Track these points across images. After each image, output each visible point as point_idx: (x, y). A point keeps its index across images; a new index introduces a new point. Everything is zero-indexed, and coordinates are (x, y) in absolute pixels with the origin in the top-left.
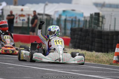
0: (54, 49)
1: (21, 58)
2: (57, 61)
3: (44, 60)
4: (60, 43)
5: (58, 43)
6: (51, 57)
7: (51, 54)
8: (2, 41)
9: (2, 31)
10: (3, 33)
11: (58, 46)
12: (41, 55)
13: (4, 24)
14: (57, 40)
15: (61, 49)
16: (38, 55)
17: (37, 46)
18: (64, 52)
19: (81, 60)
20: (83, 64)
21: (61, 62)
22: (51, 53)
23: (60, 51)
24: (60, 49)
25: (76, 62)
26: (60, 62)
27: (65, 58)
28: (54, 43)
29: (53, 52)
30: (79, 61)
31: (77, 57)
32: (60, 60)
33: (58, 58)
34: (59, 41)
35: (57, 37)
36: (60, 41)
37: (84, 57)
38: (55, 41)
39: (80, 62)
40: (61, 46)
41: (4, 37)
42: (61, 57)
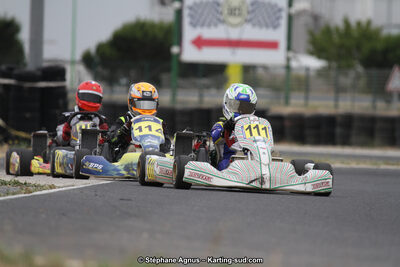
0: (245, 149)
2: (254, 184)
3: (216, 182)
4: (263, 132)
5: (255, 132)
6: (236, 174)
7: (236, 165)
11: (255, 141)
12: (207, 166)
13: (90, 91)
14: (253, 126)
15: (265, 151)
16: (198, 169)
17: (195, 142)
18: (273, 160)
19: (324, 182)
21: (267, 186)
22: (236, 162)
23: (262, 156)
24: (261, 151)
25: (309, 188)
26: (264, 187)
27: (278, 175)
28: (243, 133)
29: (243, 159)
30: (317, 186)
31: (313, 174)
32: (262, 182)
33: (258, 175)
34: (257, 127)
35: (252, 117)
36: (260, 127)
37: (332, 173)
38: (246, 127)
39: (322, 189)
40: (264, 141)
42: (265, 171)
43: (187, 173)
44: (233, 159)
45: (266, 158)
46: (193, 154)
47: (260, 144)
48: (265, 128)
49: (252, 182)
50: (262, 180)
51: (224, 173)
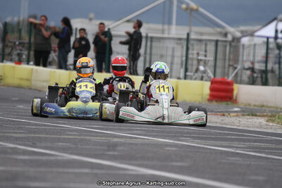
0: (157, 100)
1: (104, 117)
2: (158, 120)
3: (137, 118)
4: (166, 90)
5: (162, 89)
6: (150, 113)
7: (149, 108)
11: (161, 95)
12: (132, 110)
14: (161, 86)
16: (128, 111)
19: (201, 118)
20: (204, 125)
21: (166, 121)
23: (164, 103)
24: (164, 100)
25: (192, 122)
26: (164, 121)
27: (173, 115)
28: (155, 90)
29: (154, 105)
30: (196, 120)
31: (194, 113)
32: (164, 119)
33: (161, 115)
34: (163, 86)
35: (161, 81)
36: (166, 87)
37: (206, 113)
38: (157, 87)
39: (199, 122)
40: (167, 95)
42: (166, 112)
43: (121, 113)
44: (148, 105)
45: (166, 104)
47: (164, 97)
48: (168, 88)
49: (157, 118)
50: (163, 117)
51: (142, 113)
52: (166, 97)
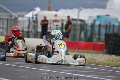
0: (58, 51)
2: (59, 63)
3: (48, 62)
4: (63, 46)
5: (61, 46)
6: (54, 59)
7: (54, 56)
8: (15, 45)
9: (15, 36)
10: (16, 38)
11: (60, 49)
13: (17, 29)
14: (60, 44)
15: (64, 52)
16: (42, 57)
18: (66, 55)
19: (82, 62)
21: (64, 63)
24: (62, 52)
25: (77, 64)
26: (62, 63)
27: (67, 60)
28: (57, 46)
29: (56, 54)
31: (79, 59)
32: (62, 62)
33: (61, 60)
34: (61, 44)
35: (60, 41)
36: (63, 44)
37: (85, 59)
38: (58, 44)
40: (64, 49)
41: (17, 41)
42: (63, 58)
44: (53, 54)
45: (63, 54)
46: (42, 53)
47: (62, 50)
48: (64, 45)
49: (59, 62)
50: (62, 61)
51: (50, 59)
52: (63, 50)
